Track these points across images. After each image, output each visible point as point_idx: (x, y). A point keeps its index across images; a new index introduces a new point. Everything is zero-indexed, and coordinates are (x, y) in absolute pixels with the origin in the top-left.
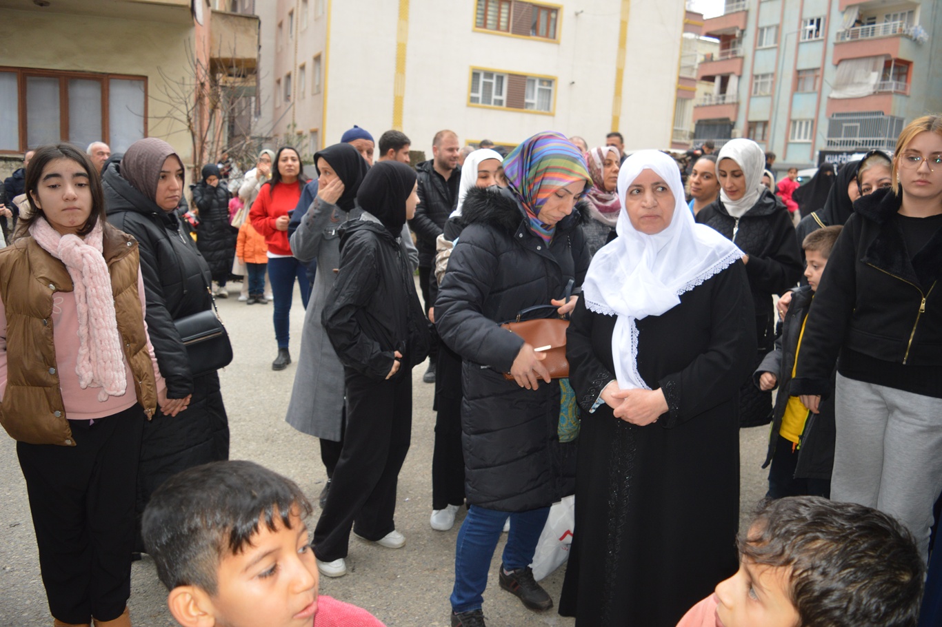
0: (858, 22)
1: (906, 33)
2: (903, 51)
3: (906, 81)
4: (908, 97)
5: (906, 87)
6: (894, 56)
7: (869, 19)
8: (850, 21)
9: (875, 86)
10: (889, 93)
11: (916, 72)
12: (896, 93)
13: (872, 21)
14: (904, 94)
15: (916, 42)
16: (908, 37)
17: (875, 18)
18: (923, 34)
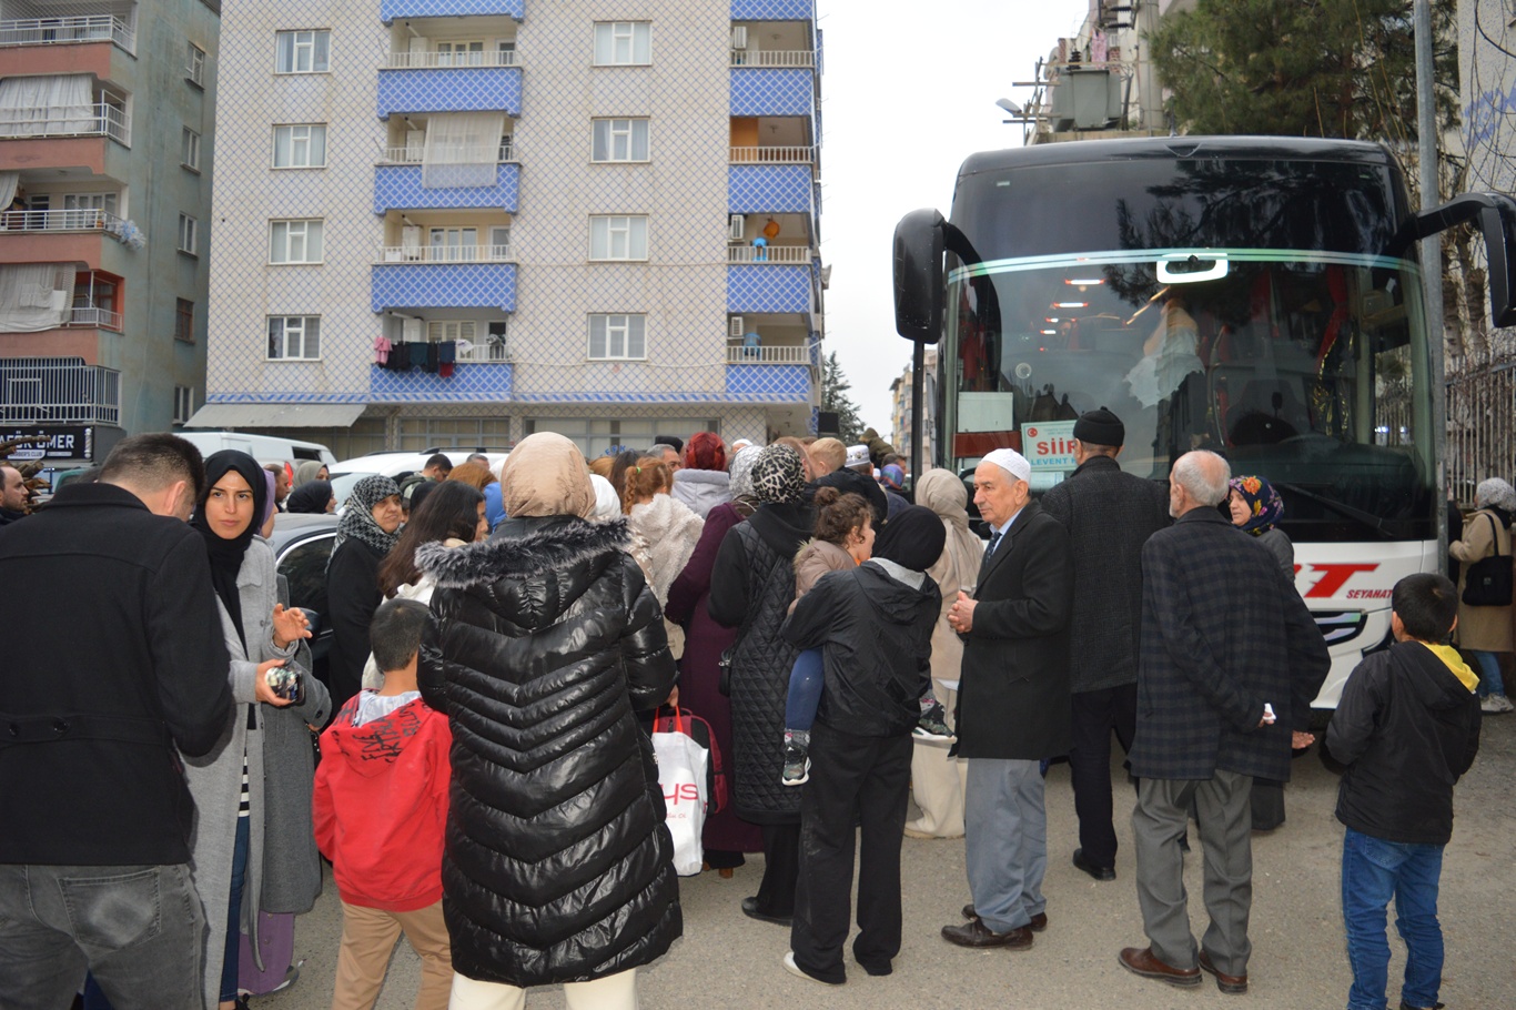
0: (19, 202)
1: (110, 229)
2: (106, 258)
3: (114, 308)
4: (122, 335)
5: (114, 319)
6: (93, 266)
7: (34, 199)
8: (4, 201)
9: (63, 314)
10: (91, 327)
11: (131, 293)
12: (103, 328)
13: (42, 203)
14: (114, 331)
15: (126, 245)
16: (112, 235)
17: (47, 199)
18: (136, 235)
